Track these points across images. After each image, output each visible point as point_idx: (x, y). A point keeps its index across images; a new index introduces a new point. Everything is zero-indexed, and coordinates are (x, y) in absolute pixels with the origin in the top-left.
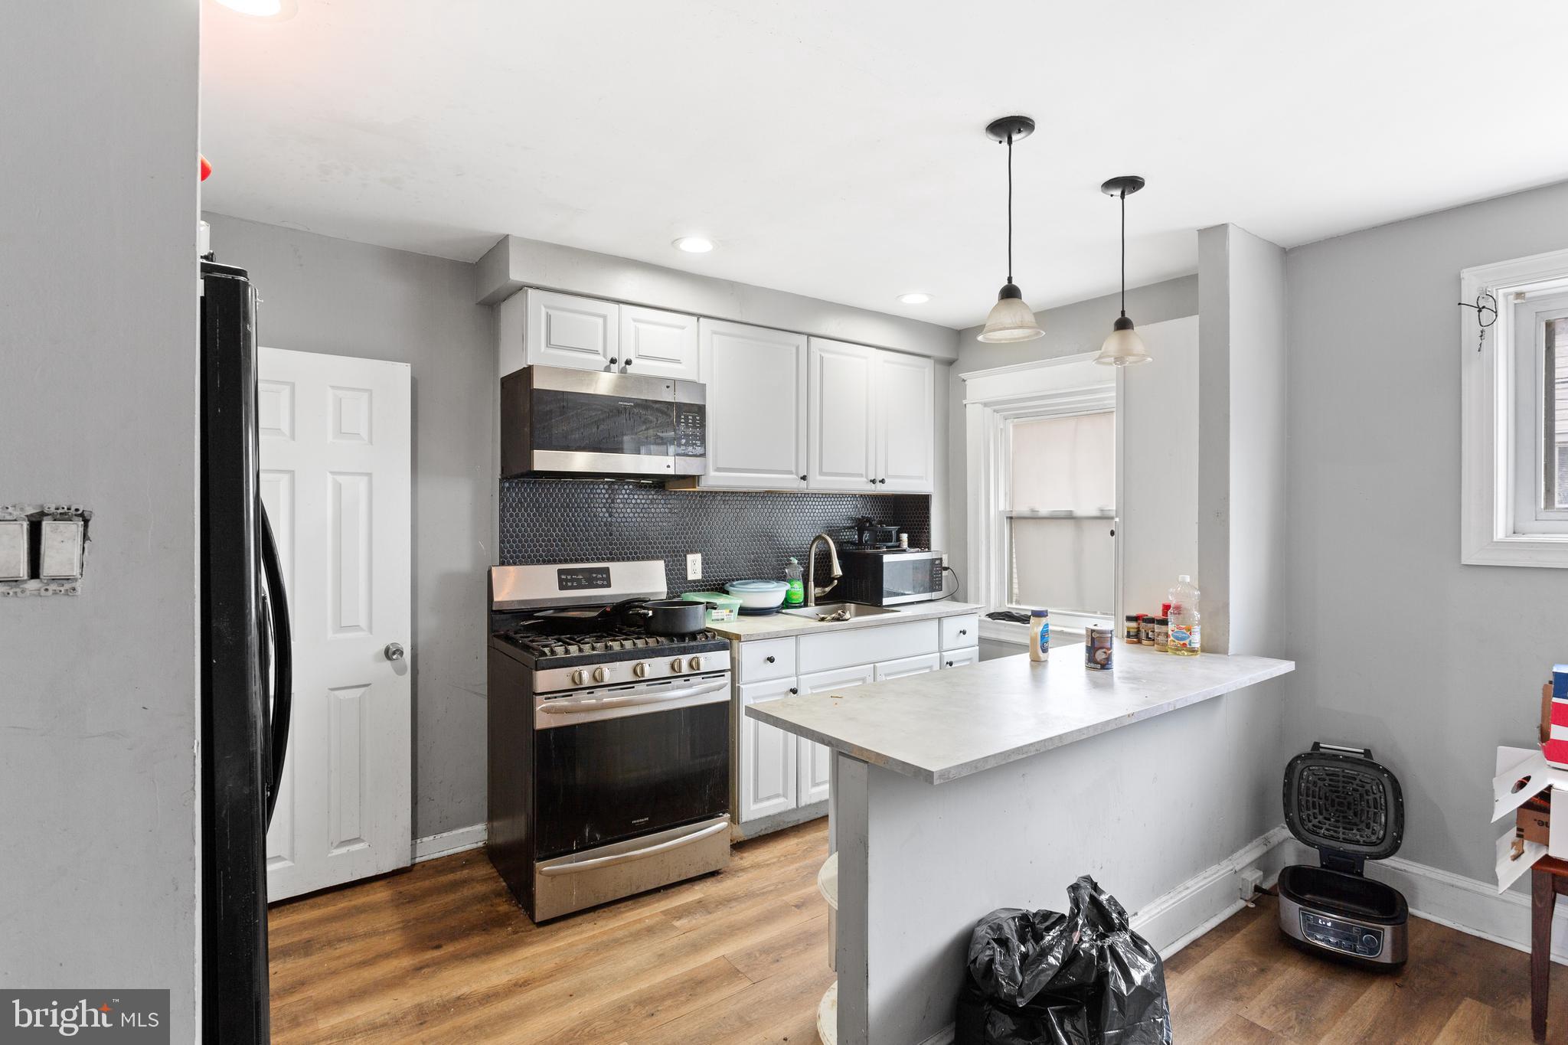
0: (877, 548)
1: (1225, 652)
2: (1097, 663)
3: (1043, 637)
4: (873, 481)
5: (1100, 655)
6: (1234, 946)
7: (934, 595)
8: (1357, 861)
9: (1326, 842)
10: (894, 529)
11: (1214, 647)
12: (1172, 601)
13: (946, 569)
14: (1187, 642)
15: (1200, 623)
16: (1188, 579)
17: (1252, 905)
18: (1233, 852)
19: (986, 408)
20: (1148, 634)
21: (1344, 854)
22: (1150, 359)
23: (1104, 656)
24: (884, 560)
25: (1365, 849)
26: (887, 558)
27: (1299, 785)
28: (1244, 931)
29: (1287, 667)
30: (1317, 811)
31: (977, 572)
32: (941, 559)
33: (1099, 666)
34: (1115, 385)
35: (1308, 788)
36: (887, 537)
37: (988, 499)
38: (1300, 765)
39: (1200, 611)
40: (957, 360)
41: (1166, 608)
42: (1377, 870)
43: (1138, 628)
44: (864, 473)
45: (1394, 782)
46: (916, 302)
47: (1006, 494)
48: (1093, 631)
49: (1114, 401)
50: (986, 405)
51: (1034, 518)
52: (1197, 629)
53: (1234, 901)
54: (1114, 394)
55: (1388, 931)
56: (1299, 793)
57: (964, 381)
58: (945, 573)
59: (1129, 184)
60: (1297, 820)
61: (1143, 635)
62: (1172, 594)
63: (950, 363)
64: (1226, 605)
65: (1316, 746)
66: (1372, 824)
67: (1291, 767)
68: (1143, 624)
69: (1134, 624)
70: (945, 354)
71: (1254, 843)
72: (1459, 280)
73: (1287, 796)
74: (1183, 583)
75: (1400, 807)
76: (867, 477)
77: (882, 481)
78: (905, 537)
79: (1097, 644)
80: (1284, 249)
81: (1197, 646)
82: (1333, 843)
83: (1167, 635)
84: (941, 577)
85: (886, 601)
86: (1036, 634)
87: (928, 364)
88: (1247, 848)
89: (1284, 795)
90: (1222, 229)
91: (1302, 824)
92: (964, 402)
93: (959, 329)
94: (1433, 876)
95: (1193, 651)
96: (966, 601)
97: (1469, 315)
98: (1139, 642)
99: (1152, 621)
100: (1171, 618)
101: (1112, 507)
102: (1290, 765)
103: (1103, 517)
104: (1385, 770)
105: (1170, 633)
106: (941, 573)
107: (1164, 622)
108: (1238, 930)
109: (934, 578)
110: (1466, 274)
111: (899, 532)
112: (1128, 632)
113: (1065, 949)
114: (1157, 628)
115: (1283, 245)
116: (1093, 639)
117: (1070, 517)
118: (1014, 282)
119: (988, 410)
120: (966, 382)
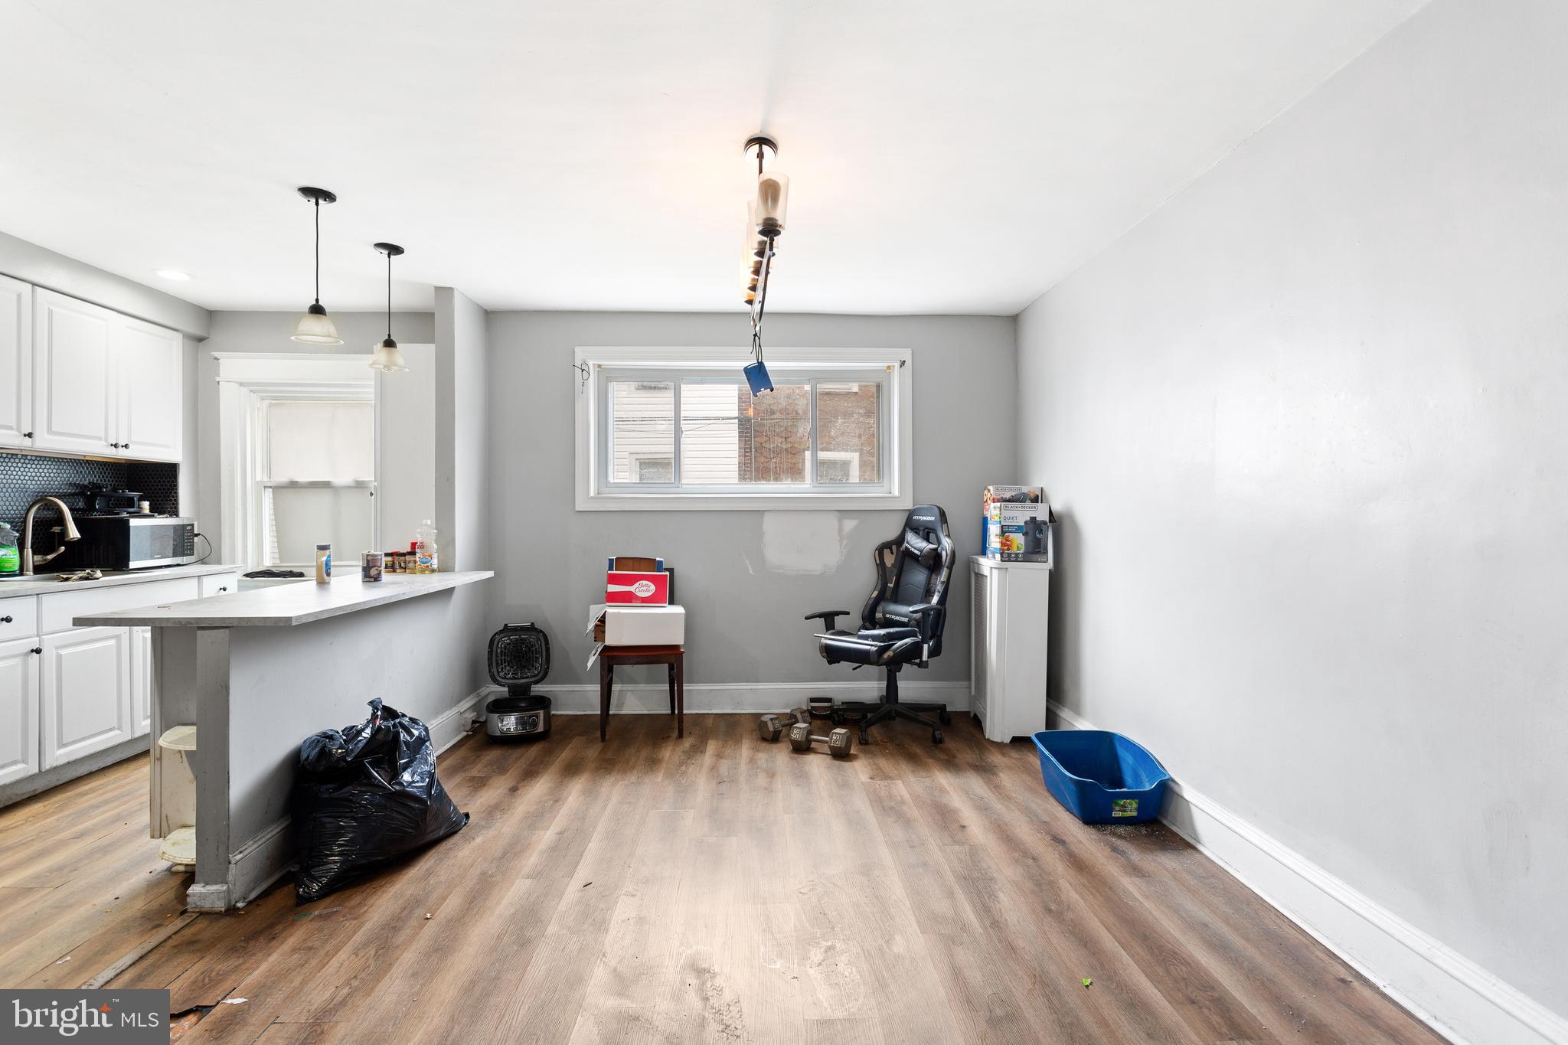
0: (118, 514)
1: (454, 571)
2: (371, 577)
3: (327, 564)
4: (116, 446)
5: (373, 572)
6: (462, 752)
7: (185, 560)
8: (528, 686)
9: (511, 681)
10: (135, 494)
11: (445, 568)
12: (419, 539)
13: (197, 535)
14: (429, 564)
15: (438, 551)
16: (429, 522)
17: (471, 733)
18: (459, 701)
19: (242, 388)
20: (400, 565)
21: (521, 685)
22: (407, 370)
23: (376, 572)
24: (131, 524)
25: (532, 680)
26: (134, 522)
27: (497, 650)
28: (466, 745)
29: (490, 574)
30: (506, 664)
31: (233, 536)
32: (193, 525)
33: (373, 580)
34: (373, 383)
35: (501, 651)
36: (130, 503)
37: (245, 471)
38: (498, 637)
39: (436, 543)
40: (208, 338)
41: (414, 545)
42: (538, 689)
43: (393, 561)
44: (103, 437)
45: (545, 637)
46: (176, 279)
47: (263, 466)
48: (368, 555)
49: (373, 396)
50: (241, 384)
51: (293, 485)
52: (435, 555)
53: (460, 733)
54: (373, 390)
55: (541, 712)
56: (497, 656)
57: (216, 358)
58: (196, 539)
59: (394, 250)
60: (496, 673)
61: (397, 566)
62: (419, 533)
63: (200, 340)
64: (453, 540)
65: (506, 625)
66: (535, 664)
67: (492, 640)
68: (397, 558)
69: (390, 559)
70: (195, 330)
71: (471, 696)
72: (574, 352)
73: (490, 659)
74: (426, 525)
75: (548, 650)
76: (106, 441)
77: (126, 446)
78: (146, 505)
79: (371, 565)
80: (486, 311)
81: (435, 566)
82: (515, 681)
83: (415, 562)
84: (193, 542)
85: (132, 565)
86: (322, 562)
87: (178, 338)
88: (467, 699)
89: (488, 659)
90: (450, 290)
91: (499, 675)
92: (218, 379)
93: (210, 309)
94: (562, 689)
95: (433, 571)
96: (219, 562)
97: (578, 371)
98: (394, 571)
99: (404, 555)
100: (417, 550)
101: (368, 476)
102: (491, 639)
103: (360, 485)
104: (541, 631)
105: (417, 559)
106: (193, 539)
107: (413, 553)
108: (463, 745)
109: (184, 543)
110: (577, 349)
111: (141, 499)
112: (386, 565)
113: (372, 728)
114: (408, 558)
115: (486, 308)
116: (368, 561)
117: (326, 485)
118: (320, 303)
119: (244, 390)
120: (220, 361)
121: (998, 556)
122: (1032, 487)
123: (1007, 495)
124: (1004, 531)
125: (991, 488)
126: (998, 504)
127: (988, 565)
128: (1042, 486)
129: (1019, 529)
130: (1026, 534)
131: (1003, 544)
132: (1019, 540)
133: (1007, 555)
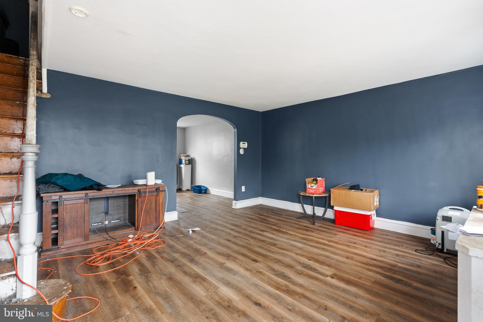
121: (184, 164)
122: (188, 154)
123: (185, 156)
124: (185, 161)
125: (182, 154)
126: (184, 157)
127: (182, 166)
128: (189, 154)
129: (187, 160)
130: (188, 161)
131: (185, 162)
132: (187, 162)
133: (186, 164)
